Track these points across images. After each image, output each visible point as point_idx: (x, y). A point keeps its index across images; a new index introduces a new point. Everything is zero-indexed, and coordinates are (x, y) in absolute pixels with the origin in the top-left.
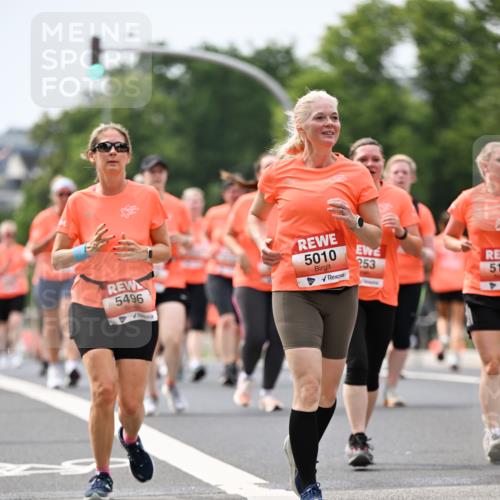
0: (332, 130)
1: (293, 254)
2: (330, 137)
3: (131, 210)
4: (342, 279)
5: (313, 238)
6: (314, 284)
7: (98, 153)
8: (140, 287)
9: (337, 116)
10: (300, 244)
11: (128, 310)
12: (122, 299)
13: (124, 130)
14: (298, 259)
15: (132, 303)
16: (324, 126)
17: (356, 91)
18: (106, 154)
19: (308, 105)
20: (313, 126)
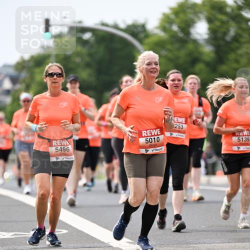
0: (155, 70)
1: (140, 138)
7: (48, 78)
8: (68, 144)
9: (158, 63)
10: (143, 133)
13: (61, 66)
16: (151, 68)
17: (177, 45)
18: (52, 78)
19: (143, 58)
20: (146, 68)
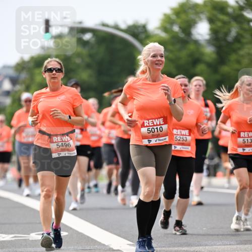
2: (159, 66)
4: (165, 141)
5: (152, 120)
6: (151, 143)
7: (47, 73)
9: (163, 55)
10: (145, 123)
13: (60, 61)
14: (144, 130)
17: (178, 46)
18: (51, 74)
19: (149, 50)
20: (151, 60)
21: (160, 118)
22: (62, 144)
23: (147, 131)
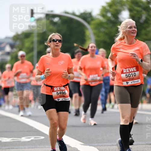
0: (135, 32)
1: (122, 74)
2: (134, 34)
3: (62, 62)
4: (138, 82)
5: (128, 69)
6: (128, 84)
7: (52, 42)
8: (65, 89)
9: (136, 27)
10: (124, 71)
11: (61, 97)
12: (59, 93)
14: (123, 76)
15: (62, 95)
16: (132, 30)
17: (111, 25)
18: (55, 43)
19: (126, 24)
20: (129, 31)
21: (133, 67)
22: (60, 92)
23: (125, 76)
